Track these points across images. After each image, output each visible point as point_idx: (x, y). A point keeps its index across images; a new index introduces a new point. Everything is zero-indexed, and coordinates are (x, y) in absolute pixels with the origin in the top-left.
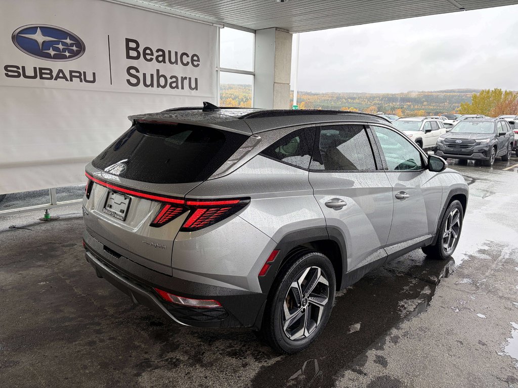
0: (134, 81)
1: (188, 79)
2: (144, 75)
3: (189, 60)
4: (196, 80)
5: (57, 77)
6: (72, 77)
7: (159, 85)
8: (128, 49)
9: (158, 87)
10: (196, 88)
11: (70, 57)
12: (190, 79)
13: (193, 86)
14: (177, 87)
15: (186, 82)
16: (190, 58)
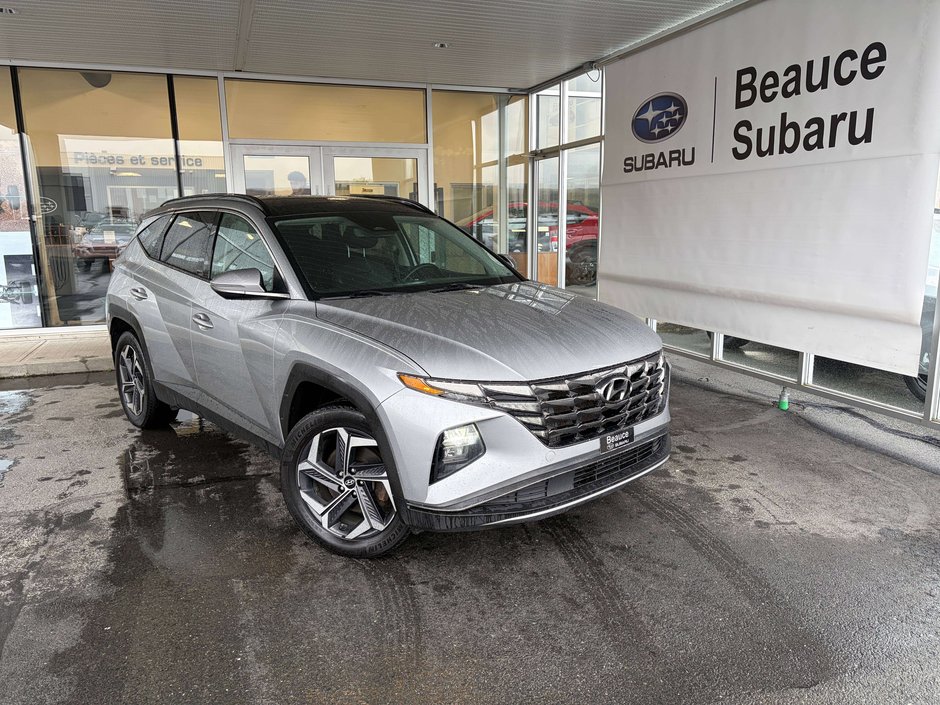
0: (742, 148)
1: (848, 118)
2: (760, 132)
3: (856, 65)
4: (870, 112)
5: (659, 164)
6: (671, 159)
7: (783, 148)
8: (740, 88)
9: (781, 152)
10: (867, 137)
11: (672, 131)
12: (854, 115)
13: (860, 132)
14: (819, 144)
15: (843, 127)
16: (858, 61)
